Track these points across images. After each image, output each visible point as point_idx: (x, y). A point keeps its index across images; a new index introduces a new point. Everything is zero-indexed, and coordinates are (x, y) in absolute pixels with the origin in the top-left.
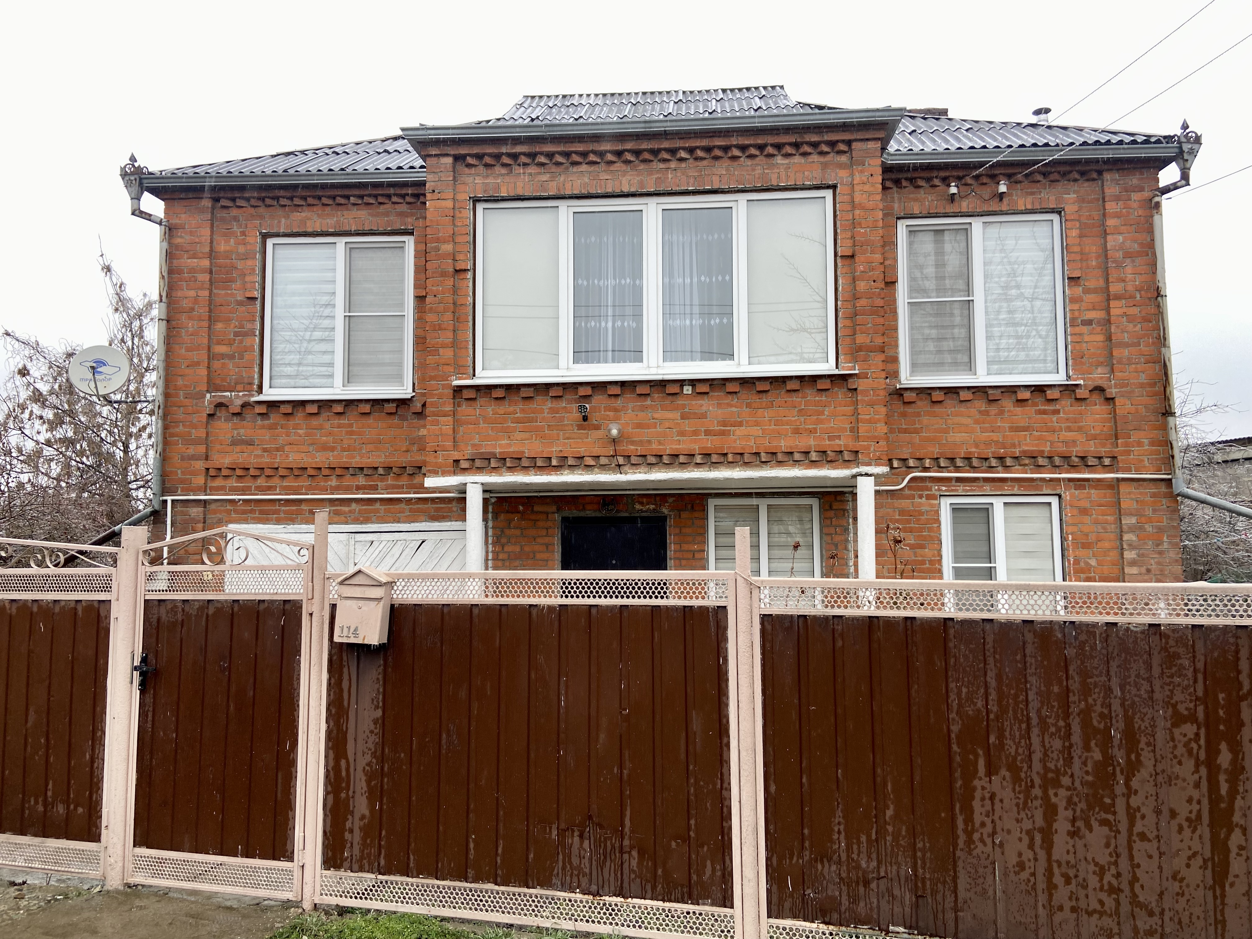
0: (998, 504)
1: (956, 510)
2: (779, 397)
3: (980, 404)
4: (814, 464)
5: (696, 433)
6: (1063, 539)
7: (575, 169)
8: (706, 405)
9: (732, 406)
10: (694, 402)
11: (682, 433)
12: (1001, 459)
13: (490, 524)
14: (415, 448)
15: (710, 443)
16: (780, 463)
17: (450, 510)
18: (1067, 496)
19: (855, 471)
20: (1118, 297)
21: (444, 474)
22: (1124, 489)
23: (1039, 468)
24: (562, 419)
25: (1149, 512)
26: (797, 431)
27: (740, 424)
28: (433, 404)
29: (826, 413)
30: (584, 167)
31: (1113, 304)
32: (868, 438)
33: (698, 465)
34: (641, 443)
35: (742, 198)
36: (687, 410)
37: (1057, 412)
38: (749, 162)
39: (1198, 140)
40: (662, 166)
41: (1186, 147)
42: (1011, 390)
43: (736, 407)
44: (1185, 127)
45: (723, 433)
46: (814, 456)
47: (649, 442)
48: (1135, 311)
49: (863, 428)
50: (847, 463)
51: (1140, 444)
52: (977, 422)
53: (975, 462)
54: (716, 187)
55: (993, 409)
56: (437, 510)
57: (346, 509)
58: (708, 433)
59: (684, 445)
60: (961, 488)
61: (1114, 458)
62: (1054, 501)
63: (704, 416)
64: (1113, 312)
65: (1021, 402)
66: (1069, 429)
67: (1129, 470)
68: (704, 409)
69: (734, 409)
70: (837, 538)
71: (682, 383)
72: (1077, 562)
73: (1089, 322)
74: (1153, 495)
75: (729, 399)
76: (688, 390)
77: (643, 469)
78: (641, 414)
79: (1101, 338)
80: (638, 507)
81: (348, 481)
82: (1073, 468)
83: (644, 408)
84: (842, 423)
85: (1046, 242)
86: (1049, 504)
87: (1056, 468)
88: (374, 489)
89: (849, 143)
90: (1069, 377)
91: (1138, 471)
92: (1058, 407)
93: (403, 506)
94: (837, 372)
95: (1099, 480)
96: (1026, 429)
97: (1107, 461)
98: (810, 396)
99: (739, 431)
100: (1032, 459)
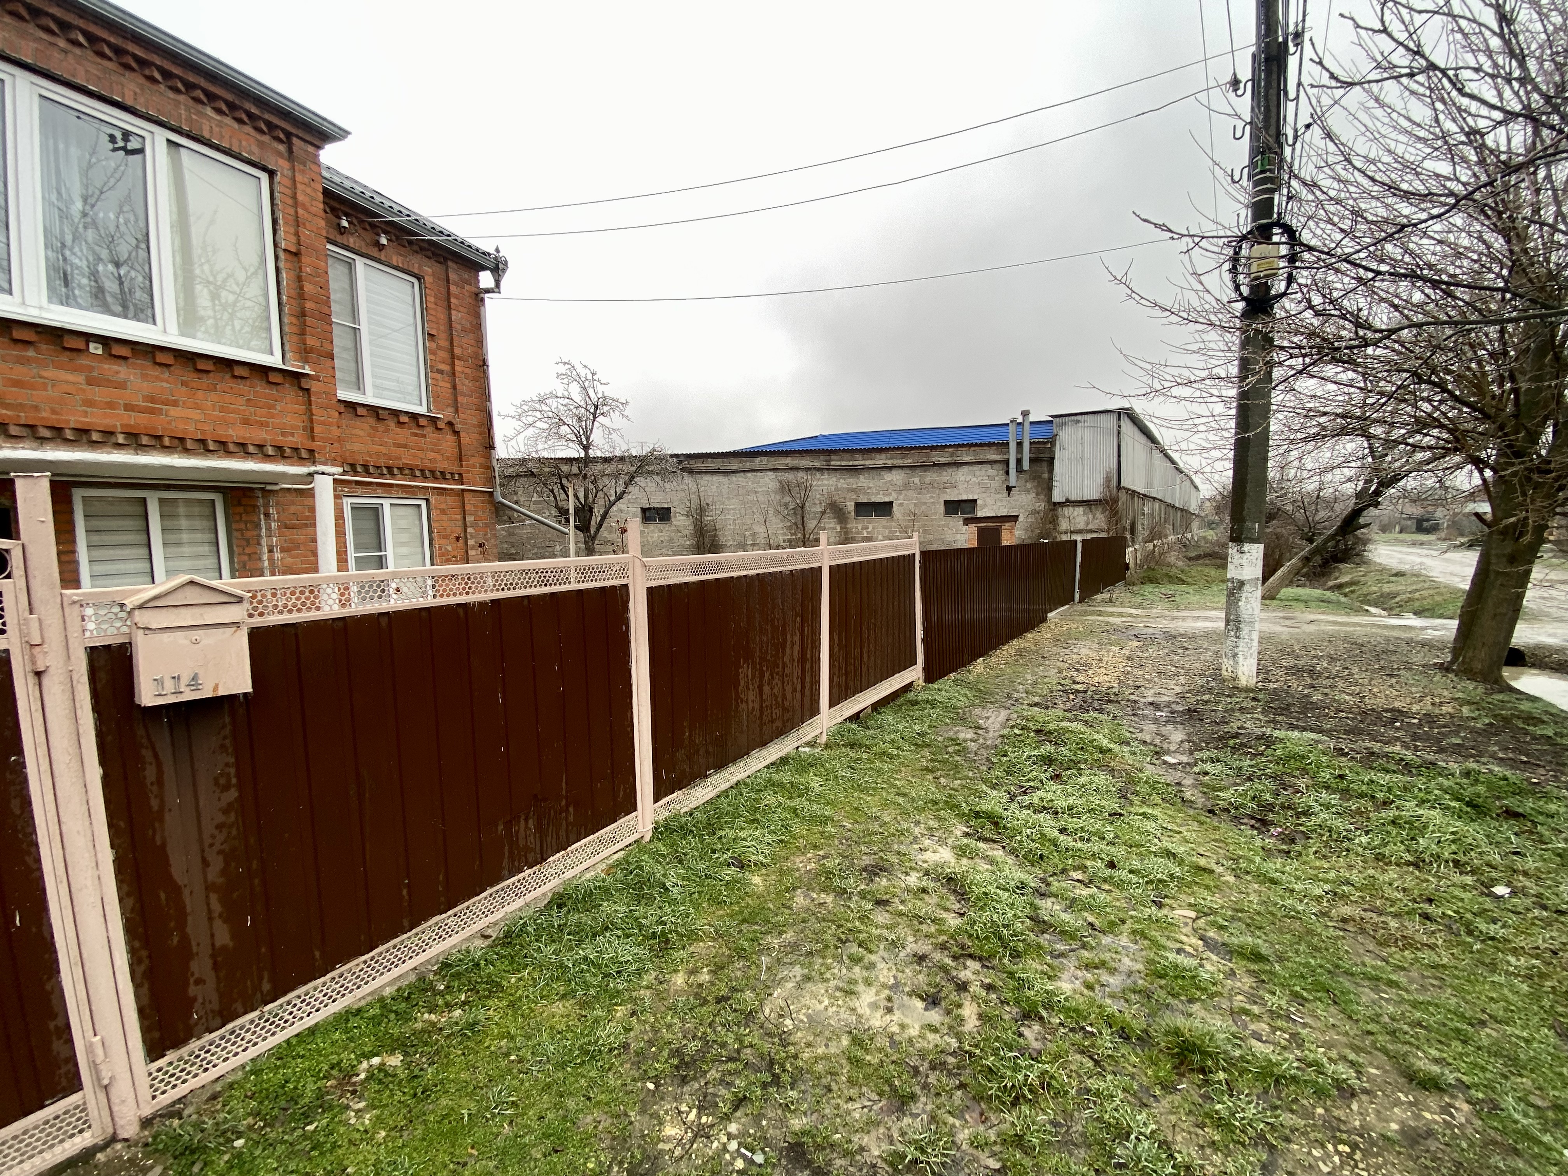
0: (386, 503)
1: (355, 508)
2: (225, 383)
3: (372, 421)
4: (267, 458)
5: (111, 405)
6: (431, 532)
8: (123, 372)
9: (162, 380)
10: (106, 366)
11: (90, 403)
12: (390, 469)
15: (135, 420)
16: (229, 454)
18: (433, 500)
19: (312, 469)
20: (459, 359)
22: (467, 496)
23: (414, 477)
25: (480, 513)
26: (246, 422)
27: (175, 404)
29: (278, 408)
31: (456, 362)
32: (323, 439)
33: (119, 446)
34: (21, 407)
35: (162, 133)
36: (95, 374)
37: (424, 436)
39: (506, 263)
41: (501, 266)
42: (395, 413)
43: (167, 382)
45: (152, 411)
46: (271, 452)
47: (38, 408)
48: (468, 371)
49: (318, 429)
50: (301, 461)
51: (475, 467)
52: (369, 435)
53: (372, 470)
55: (381, 428)
58: (129, 407)
59: (97, 419)
60: (360, 491)
61: (460, 475)
62: (423, 504)
63: (122, 385)
64: (457, 368)
65: (400, 424)
66: (432, 451)
67: (469, 484)
68: (122, 376)
69: (165, 385)
70: (249, 534)
71: (89, 337)
72: (440, 548)
73: (441, 372)
74: (483, 502)
75: (156, 372)
76: (96, 349)
78: (19, 368)
79: (449, 385)
82: (435, 479)
83: (20, 361)
84: (296, 421)
85: (409, 299)
86: (419, 506)
87: (425, 478)
89: (289, 135)
90: (429, 410)
91: (474, 485)
92: (426, 432)
94: (283, 367)
95: (452, 489)
96: (405, 446)
97: (457, 477)
98: (261, 388)
99: (174, 412)
100: (411, 471)
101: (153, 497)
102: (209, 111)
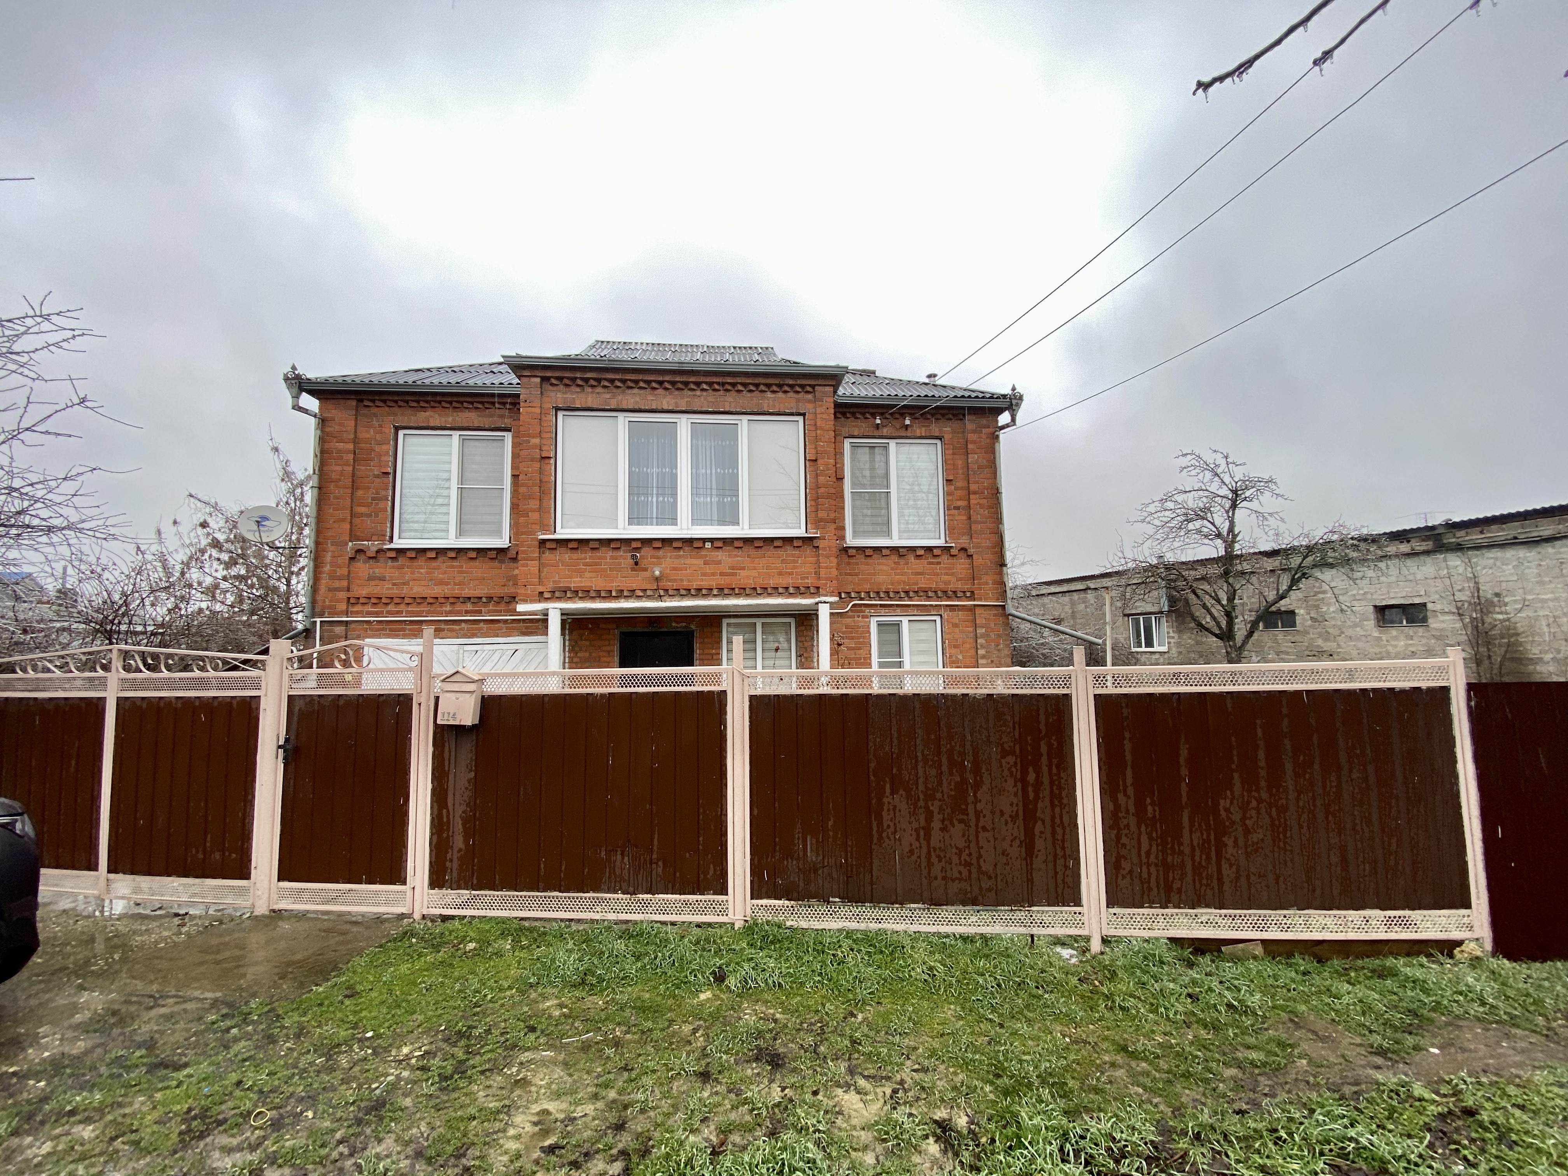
0: (905, 621)
1: (880, 625)
2: (770, 551)
3: (895, 558)
4: (791, 595)
5: (713, 574)
6: (943, 642)
7: (629, 391)
8: (720, 555)
9: (738, 557)
10: (712, 554)
11: (704, 574)
12: (907, 592)
13: (567, 637)
14: (511, 583)
15: (723, 581)
16: (770, 595)
17: (537, 628)
18: (945, 616)
19: (817, 600)
20: (975, 493)
21: (532, 602)
22: (978, 611)
23: (929, 598)
24: (620, 564)
25: (992, 625)
26: (780, 574)
27: (743, 569)
28: (524, 552)
29: (799, 562)
30: (636, 391)
31: (972, 496)
32: (826, 579)
33: (715, 596)
34: (675, 580)
35: (745, 418)
36: (707, 558)
37: (939, 563)
38: (749, 395)
39: (1020, 397)
40: (690, 393)
41: (1014, 402)
42: (912, 549)
43: (741, 557)
44: (1014, 389)
45: (732, 575)
46: (791, 590)
47: (682, 580)
48: (984, 502)
49: (823, 572)
50: (813, 595)
51: (987, 584)
52: (892, 569)
53: (892, 595)
54: (727, 409)
55: (902, 561)
56: (527, 628)
57: (457, 627)
58: (722, 574)
59: (704, 583)
60: (883, 611)
61: (972, 592)
62: (938, 619)
63: (719, 562)
64: (972, 502)
65: (919, 557)
66: (946, 574)
67: (980, 600)
68: (719, 558)
69: (739, 559)
70: (806, 644)
71: (704, 540)
72: (951, 657)
73: (957, 508)
74: (995, 615)
75: (736, 552)
76: (708, 545)
77: (677, 598)
78: (676, 561)
79: (965, 518)
80: (674, 624)
81: (459, 607)
82: (949, 598)
83: (678, 557)
84: (810, 569)
85: (934, 457)
86: (935, 621)
87: (939, 598)
88: (479, 612)
89: (813, 387)
90: (946, 542)
91: (986, 600)
92: (940, 560)
93: (501, 625)
94: (806, 535)
95: (964, 606)
96: (921, 574)
97: (968, 594)
98: (789, 550)
99: (742, 573)
100: (925, 593)
101: (759, 622)
102: (769, 394)
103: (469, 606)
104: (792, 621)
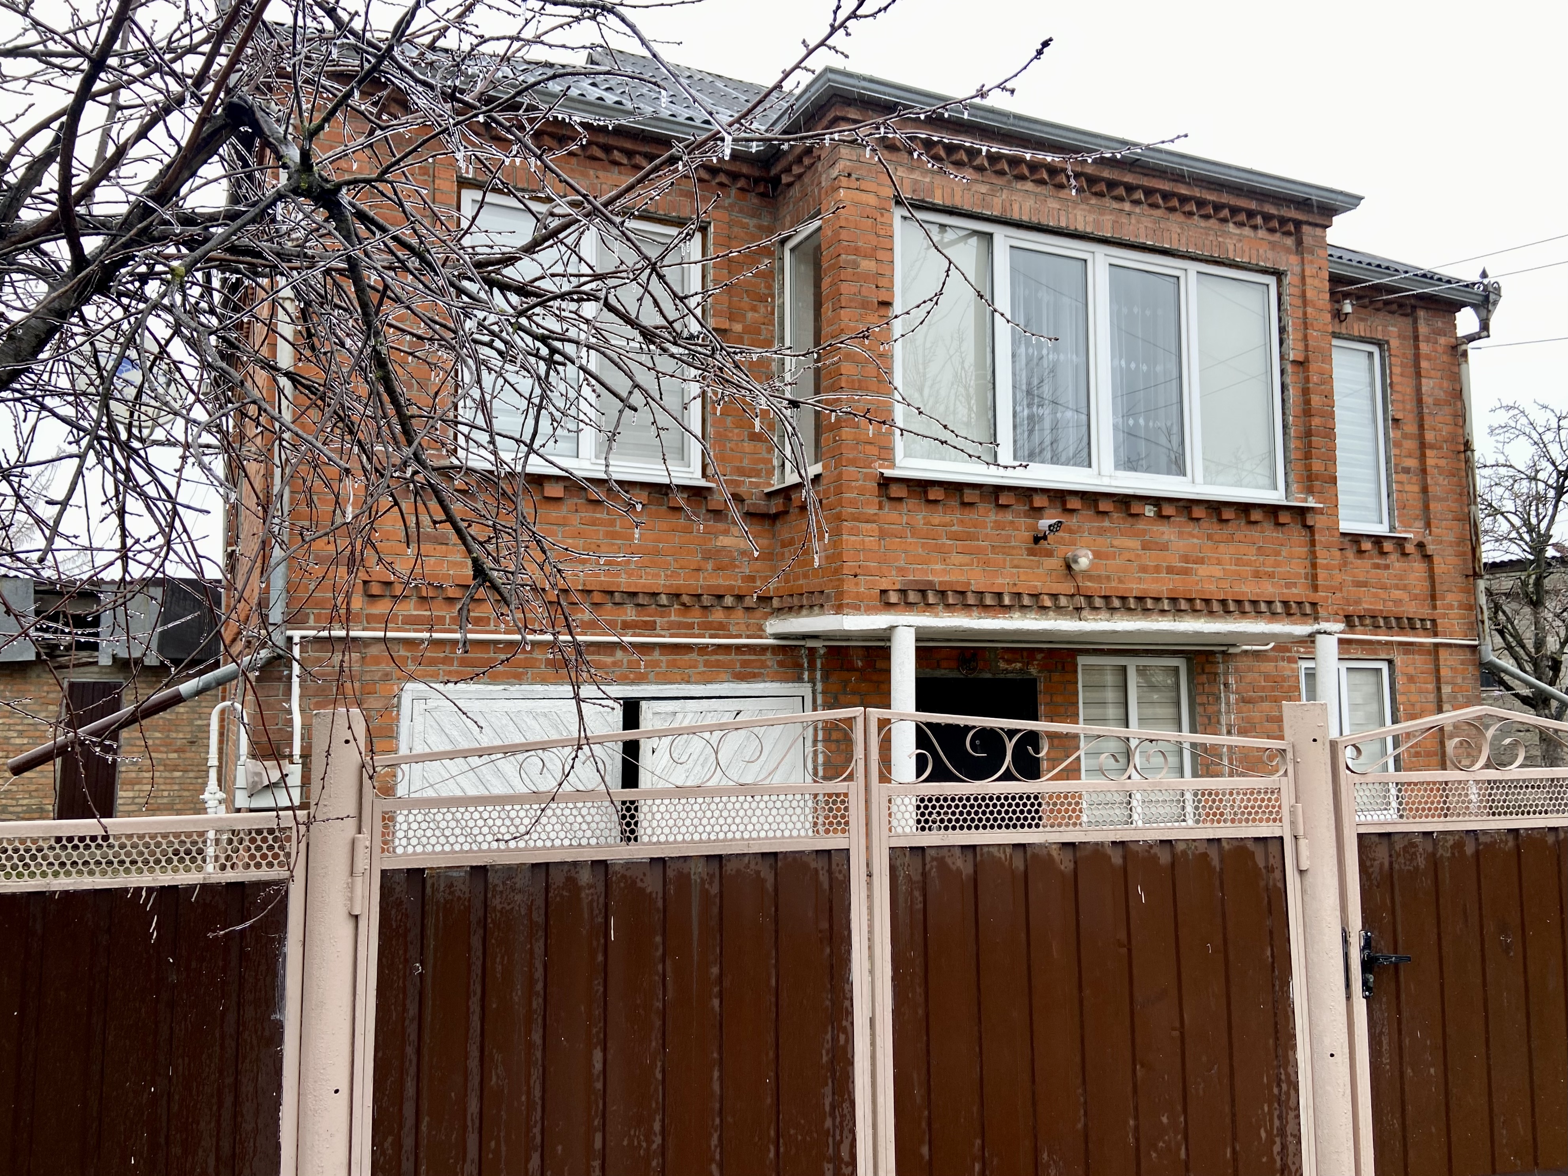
0: (1343, 669)
6: (1395, 710)
7: (1019, 185)
8: (1167, 533)
9: (1193, 536)
10: (1155, 528)
15: (1174, 583)
18: (1398, 660)
20: (1432, 447)
21: (870, 610)
22: (1443, 654)
23: (1377, 629)
25: (1459, 681)
27: (1202, 561)
28: (853, 503)
29: (1283, 554)
30: (1029, 186)
31: (1428, 452)
32: (1327, 589)
34: (1104, 579)
35: (1194, 267)
36: (1147, 538)
37: (1387, 567)
38: (1203, 223)
39: (1498, 291)
40: (1115, 205)
41: (1492, 297)
43: (1198, 538)
44: (1484, 275)
45: (1186, 572)
46: (1277, 607)
48: (1443, 462)
49: (1322, 574)
50: (1307, 618)
51: (1451, 607)
57: (609, 660)
61: (1433, 620)
62: (1384, 666)
63: (1164, 547)
64: (1430, 462)
66: (1397, 587)
67: (1445, 635)
68: (1166, 537)
69: (1195, 541)
71: (1145, 500)
73: (1406, 471)
74: (1465, 660)
75: (1191, 528)
76: (1149, 511)
78: (1099, 540)
79: (1416, 488)
80: (1002, 665)
81: (609, 613)
82: (1402, 630)
84: (1298, 568)
85: (1364, 377)
86: (1379, 671)
87: (1390, 629)
88: (650, 627)
89: (1298, 224)
90: (1392, 528)
91: (1451, 636)
92: (1388, 562)
93: (694, 656)
94: (1285, 503)
95: (1421, 644)
96: (1365, 584)
97: (1429, 624)
98: (1270, 531)
99: (1203, 570)
100: (1373, 620)
101: (1132, 664)
102: (1233, 228)
103: (630, 614)
104: (1180, 663)
